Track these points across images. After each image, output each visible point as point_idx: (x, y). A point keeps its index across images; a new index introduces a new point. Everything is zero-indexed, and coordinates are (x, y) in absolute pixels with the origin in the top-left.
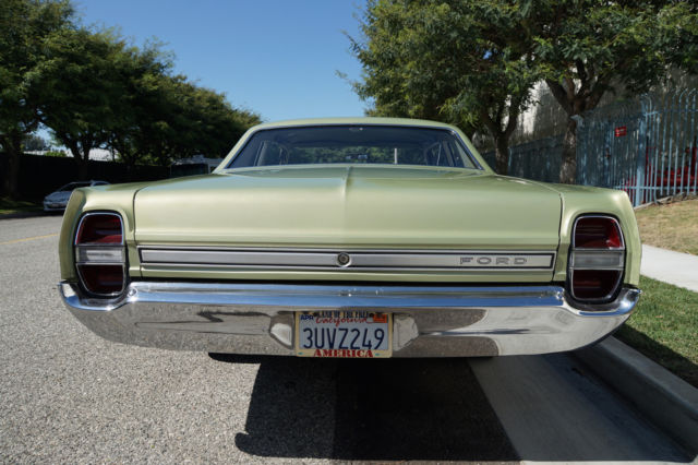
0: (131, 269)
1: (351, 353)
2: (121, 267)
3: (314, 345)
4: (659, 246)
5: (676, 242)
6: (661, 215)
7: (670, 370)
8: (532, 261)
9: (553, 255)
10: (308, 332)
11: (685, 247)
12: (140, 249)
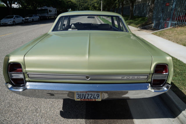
0: (26, 79)
1: (90, 100)
2: (23, 79)
3: (80, 98)
4: (173, 42)
5: (179, 41)
6: (175, 31)
7: (173, 91)
8: (142, 77)
9: (148, 76)
10: (78, 95)
11: (181, 43)
12: (28, 74)
